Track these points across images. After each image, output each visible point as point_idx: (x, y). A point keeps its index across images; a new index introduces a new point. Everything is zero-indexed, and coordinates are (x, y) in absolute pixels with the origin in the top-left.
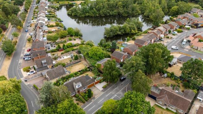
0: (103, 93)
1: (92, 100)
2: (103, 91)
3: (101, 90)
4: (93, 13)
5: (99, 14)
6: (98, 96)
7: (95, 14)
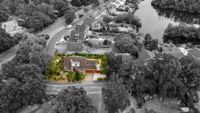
0: (93, 83)
1: (77, 84)
2: (94, 82)
3: (94, 80)
4: (179, 6)
5: (187, 9)
6: (85, 83)
7: (182, 7)
